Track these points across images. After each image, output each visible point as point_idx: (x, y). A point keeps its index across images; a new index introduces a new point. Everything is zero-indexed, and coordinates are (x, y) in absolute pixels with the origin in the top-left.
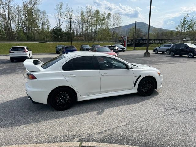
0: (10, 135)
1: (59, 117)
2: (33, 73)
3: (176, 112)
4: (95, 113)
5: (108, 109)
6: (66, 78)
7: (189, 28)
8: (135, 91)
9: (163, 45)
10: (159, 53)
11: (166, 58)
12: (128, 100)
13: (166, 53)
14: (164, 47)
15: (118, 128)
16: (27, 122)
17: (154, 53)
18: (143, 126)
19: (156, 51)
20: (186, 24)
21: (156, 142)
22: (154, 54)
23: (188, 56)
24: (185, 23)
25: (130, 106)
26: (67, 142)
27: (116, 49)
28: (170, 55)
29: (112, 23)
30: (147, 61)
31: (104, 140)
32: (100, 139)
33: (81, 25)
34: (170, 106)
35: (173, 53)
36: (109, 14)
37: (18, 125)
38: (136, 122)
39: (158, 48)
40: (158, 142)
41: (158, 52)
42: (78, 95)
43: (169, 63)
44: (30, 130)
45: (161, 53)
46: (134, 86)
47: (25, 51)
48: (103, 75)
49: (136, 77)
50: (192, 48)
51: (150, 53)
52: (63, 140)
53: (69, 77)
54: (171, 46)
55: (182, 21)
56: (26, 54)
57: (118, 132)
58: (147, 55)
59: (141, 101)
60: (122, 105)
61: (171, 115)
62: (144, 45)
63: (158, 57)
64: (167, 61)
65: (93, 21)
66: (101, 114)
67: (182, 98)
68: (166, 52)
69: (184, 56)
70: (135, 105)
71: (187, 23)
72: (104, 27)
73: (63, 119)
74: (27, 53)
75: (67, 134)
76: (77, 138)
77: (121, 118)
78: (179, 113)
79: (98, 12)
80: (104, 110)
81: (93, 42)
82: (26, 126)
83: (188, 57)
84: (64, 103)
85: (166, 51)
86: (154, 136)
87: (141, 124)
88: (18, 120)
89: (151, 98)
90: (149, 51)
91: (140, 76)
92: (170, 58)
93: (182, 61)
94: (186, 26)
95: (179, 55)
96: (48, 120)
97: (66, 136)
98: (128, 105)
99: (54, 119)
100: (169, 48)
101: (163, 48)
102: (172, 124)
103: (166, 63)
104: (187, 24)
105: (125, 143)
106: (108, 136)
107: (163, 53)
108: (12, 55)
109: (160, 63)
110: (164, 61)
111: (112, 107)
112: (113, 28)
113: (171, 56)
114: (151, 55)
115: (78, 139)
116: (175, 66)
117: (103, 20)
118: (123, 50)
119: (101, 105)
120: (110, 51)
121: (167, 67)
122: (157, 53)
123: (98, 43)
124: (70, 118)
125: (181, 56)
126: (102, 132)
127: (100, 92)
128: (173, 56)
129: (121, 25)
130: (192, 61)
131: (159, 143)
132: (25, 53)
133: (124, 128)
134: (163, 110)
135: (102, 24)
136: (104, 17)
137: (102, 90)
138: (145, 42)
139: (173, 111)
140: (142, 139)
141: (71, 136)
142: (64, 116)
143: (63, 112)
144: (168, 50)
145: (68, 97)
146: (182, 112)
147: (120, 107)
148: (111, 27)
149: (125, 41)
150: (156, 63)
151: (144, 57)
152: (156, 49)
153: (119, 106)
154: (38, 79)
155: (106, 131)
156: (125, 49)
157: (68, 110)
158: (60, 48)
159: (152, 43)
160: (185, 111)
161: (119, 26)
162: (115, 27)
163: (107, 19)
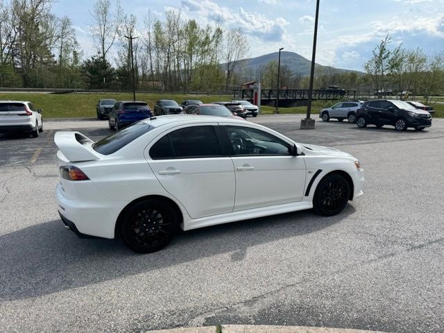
0: (33, 317)
1: (145, 268)
2: (80, 166)
3: (401, 248)
4: (227, 256)
5: (254, 247)
6: (160, 178)
7: (392, 67)
8: (307, 204)
9: (340, 103)
10: (331, 119)
11: (348, 131)
12: (294, 225)
13: (347, 120)
14: (343, 107)
15: (288, 289)
16: (68, 285)
17: (321, 120)
18: (342, 281)
19: (326, 116)
20: (384, 58)
21: (378, 316)
22: (322, 124)
23: (394, 127)
24: (383, 56)
25: (301, 239)
26: (178, 326)
27: (241, 111)
28: (356, 126)
29: (226, 51)
30: (310, 137)
31: (264, 318)
32: (254, 316)
33: (154, 54)
34: (386, 235)
35: (362, 120)
36: (219, 31)
37: (48, 293)
38: (324, 273)
39: (329, 109)
40: (382, 317)
41: (329, 118)
42: (185, 217)
43: (360, 142)
44: (81, 304)
45: (337, 120)
46: (307, 194)
47: (25, 112)
48: (241, 170)
49: (310, 172)
50: (403, 111)
51: (314, 121)
52: (169, 322)
53: (164, 174)
54: (357, 105)
55: (378, 52)
56: (29, 120)
57: (290, 298)
58: (307, 124)
59: (324, 227)
60: (283, 236)
61: (393, 255)
62: (296, 104)
63: (331, 130)
64: (352, 139)
65: (182, 44)
66: (241, 259)
67: (407, 219)
68: (348, 118)
69: (385, 126)
70: (310, 235)
71: (387, 56)
72: (207, 60)
73: (156, 274)
75: (173, 308)
76: (200, 317)
77: (289, 266)
78: (408, 250)
79: (193, 25)
80: (245, 248)
81: (185, 94)
82: (69, 292)
83: (396, 130)
84: (153, 235)
85: (346, 116)
86: (371, 303)
87: (335, 278)
88: (44, 280)
89: (342, 219)
90: (312, 116)
91: (320, 171)
92: (359, 131)
93: (385, 139)
94: (385, 62)
95: (375, 126)
96: (120, 276)
97: (172, 313)
98: (296, 235)
99: (134, 274)
100: (355, 109)
101: (340, 109)
102: (401, 275)
103: (353, 143)
104: (387, 59)
105: (313, 323)
106: (271, 308)
107: (340, 120)
109: (339, 143)
110: (347, 139)
111: (261, 242)
112: (229, 64)
113: (360, 128)
114: (316, 124)
115: (202, 319)
116: (374, 148)
117: (204, 44)
118: (254, 113)
119: (235, 238)
120: (231, 114)
121: (357, 151)
122: (328, 121)
123: (195, 95)
124: (173, 270)
125: (379, 127)
126: (255, 300)
127: (233, 209)
128: (364, 127)
129: (245, 57)
130: (406, 138)
131: (385, 319)
132: (25, 118)
133: (300, 289)
134: (373, 245)
135: (203, 52)
136: (207, 38)
137: (238, 204)
138: (298, 97)
139: (396, 246)
140: (347, 312)
141: (183, 311)
142: (157, 267)
143: (151, 257)
144: (351, 113)
145: (161, 222)
146: (414, 248)
147: (281, 241)
148: (223, 61)
149: (256, 93)
150: (330, 142)
151: (302, 129)
152: (326, 112)
153: (277, 238)
154: (93, 180)
155: (262, 297)
156: (257, 111)
157: (162, 252)
158: (107, 106)
159: (316, 99)
160: (420, 247)
161: (242, 59)
162: (233, 60)
163: (213, 43)
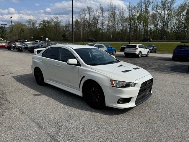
46: (80, 88)
47: (135, 48)
49: (80, 76)
57: (6, 105)
74: (137, 50)
91: (84, 77)
108: (126, 51)
133: (11, 106)
